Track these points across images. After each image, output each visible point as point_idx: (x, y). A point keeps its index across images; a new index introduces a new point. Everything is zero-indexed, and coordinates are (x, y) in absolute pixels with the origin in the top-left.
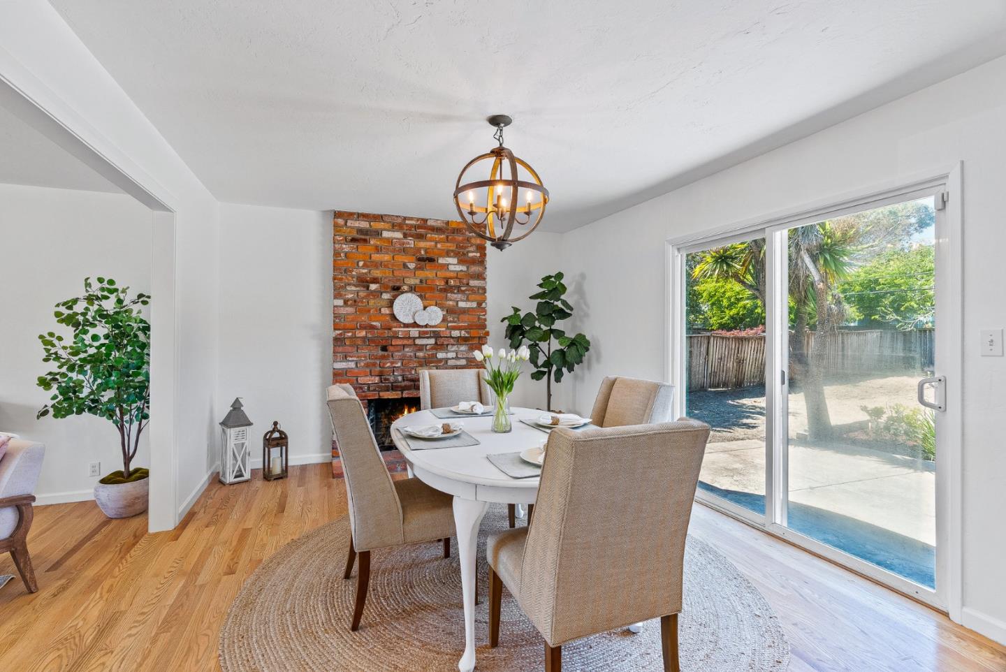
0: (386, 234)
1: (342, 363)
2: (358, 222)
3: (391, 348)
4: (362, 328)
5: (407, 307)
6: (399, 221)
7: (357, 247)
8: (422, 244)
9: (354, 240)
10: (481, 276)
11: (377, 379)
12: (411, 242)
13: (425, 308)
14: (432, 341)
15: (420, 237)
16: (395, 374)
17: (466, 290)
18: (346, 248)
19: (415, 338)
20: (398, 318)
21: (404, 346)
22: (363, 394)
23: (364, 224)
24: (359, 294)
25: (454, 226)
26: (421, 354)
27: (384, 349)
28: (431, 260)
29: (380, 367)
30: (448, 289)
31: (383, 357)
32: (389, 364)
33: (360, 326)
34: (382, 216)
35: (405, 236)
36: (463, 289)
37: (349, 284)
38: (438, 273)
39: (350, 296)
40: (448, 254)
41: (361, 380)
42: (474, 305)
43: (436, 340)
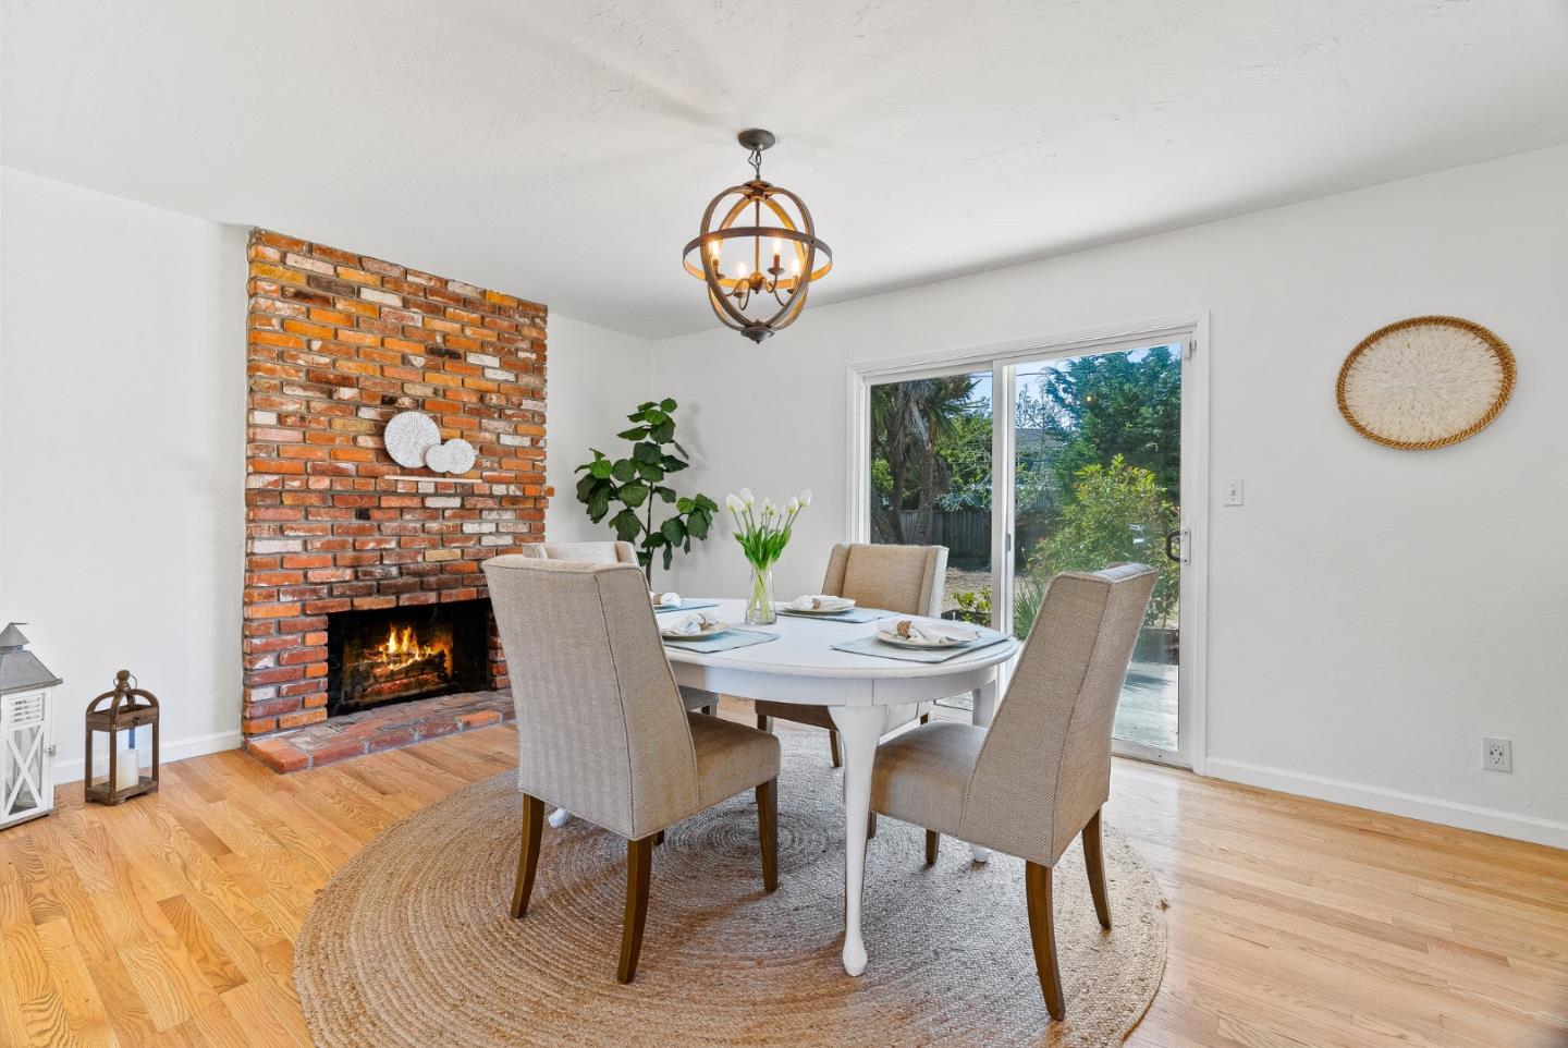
0: (367, 294)
1: (272, 542)
2: (310, 261)
3: (376, 514)
4: (319, 472)
5: (411, 436)
6: (396, 273)
7: (308, 310)
8: (438, 324)
9: (299, 295)
10: (536, 394)
11: (348, 574)
12: (416, 318)
13: (444, 441)
14: (456, 502)
15: (436, 311)
16: (386, 562)
17: (513, 415)
18: (285, 308)
19: (424, 497)
20: (393, 457)
21: (402, 510)
22: (320, 603)
23: (323, 268)
24: (313, 404)
25: (495, 300)
26: (434, 526)
27: (363, 514)
28: (454, 355)
29: (354, 549)
30: (483, 409)
31: (362, 531)
32: (372, 545)
33: (314, 467)
34: (360, 259)
35: (406, 304)
36: (508, 412)
37: (291, 384)
38: (467, 380)
39: (291, 407)
40: (483, 348)
41: (314, 576)
42: (526, 442)
43: (463, 499)
